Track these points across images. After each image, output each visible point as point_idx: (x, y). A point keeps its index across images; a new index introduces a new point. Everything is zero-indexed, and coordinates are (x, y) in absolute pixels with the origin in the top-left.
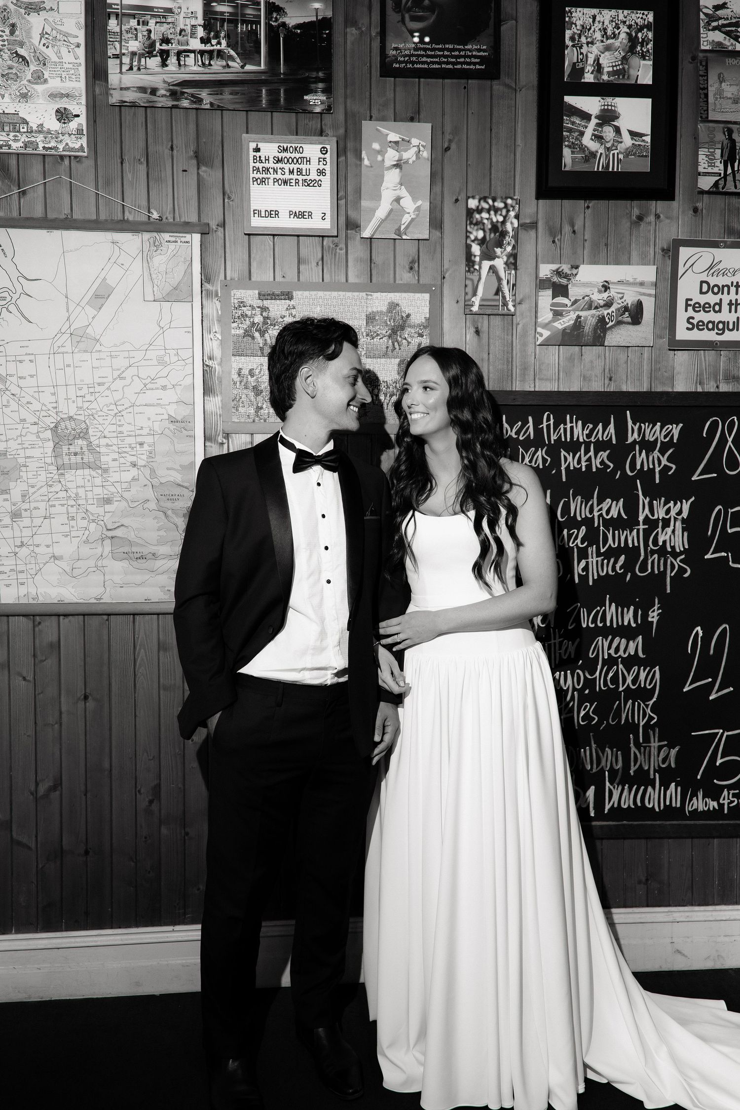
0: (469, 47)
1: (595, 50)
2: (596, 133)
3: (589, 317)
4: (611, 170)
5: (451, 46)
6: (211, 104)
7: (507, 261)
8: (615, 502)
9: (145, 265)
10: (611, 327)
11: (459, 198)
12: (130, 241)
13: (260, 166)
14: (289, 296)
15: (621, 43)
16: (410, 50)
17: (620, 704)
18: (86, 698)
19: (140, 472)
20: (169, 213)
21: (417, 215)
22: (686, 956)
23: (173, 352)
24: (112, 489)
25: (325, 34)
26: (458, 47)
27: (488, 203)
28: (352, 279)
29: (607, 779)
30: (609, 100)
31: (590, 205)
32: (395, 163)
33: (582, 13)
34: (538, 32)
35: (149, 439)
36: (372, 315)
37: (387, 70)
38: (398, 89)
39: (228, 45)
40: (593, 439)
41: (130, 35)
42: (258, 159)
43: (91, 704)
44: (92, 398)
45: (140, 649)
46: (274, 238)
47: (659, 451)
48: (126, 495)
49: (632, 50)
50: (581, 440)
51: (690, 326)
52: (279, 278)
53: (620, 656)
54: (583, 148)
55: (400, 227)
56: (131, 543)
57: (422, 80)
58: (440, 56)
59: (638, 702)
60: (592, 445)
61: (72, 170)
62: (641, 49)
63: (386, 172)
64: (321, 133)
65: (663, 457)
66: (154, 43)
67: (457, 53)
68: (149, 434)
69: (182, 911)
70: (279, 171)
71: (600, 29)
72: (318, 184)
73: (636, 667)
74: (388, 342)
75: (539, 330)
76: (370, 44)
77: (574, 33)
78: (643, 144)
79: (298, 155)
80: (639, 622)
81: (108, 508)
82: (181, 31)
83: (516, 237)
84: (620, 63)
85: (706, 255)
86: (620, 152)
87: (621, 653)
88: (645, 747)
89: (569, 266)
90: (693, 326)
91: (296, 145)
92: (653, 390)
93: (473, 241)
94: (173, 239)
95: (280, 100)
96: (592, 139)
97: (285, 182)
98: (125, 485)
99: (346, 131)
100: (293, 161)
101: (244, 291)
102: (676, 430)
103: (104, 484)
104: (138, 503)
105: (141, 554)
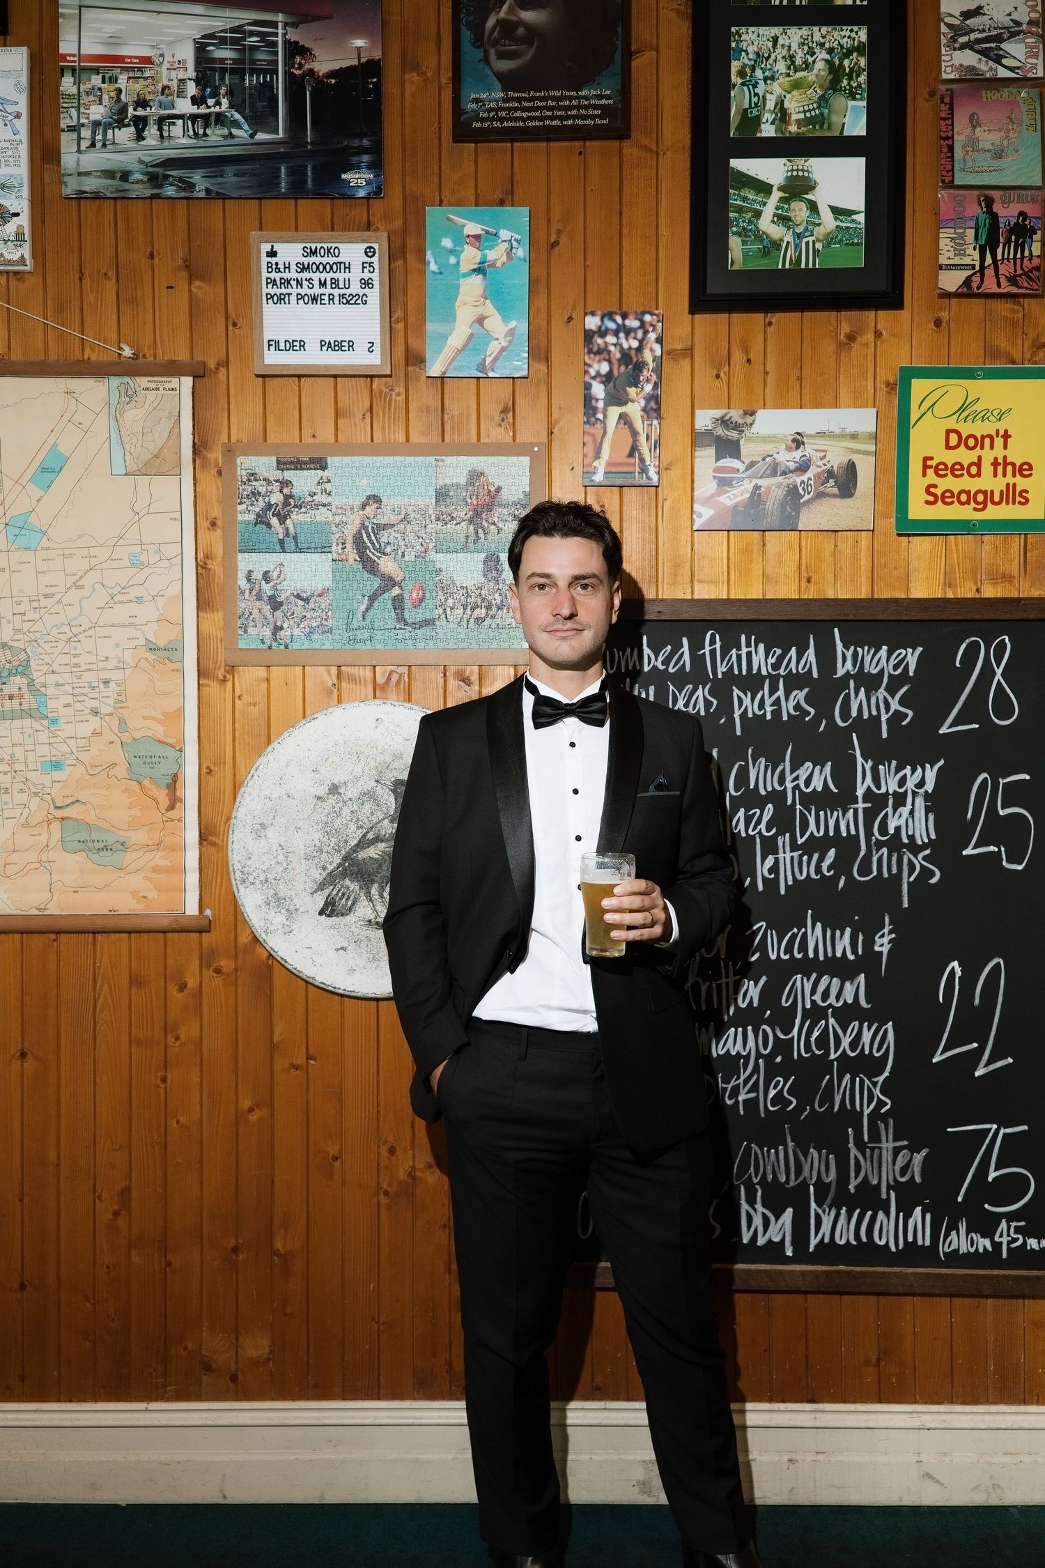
0: (585, 93)
1: (777, 88)
2: (780, 212)
3: (773, 488)
4: (803, 266)
5: (558, 93)
6: (208, 191)
7: (645, 406)
8: (818, 768)
9: (113, 423)
10: (808, 502)
11: (574, 316)
12: (91, 390)
13: (277, 276)
14: (321, 464)
15: (817, 76)
16: (497, 101)
17: (831, 1080)
18: (23, 1055)
19: (104, 723)
20: (148, 349)
21: (510, 342)
22: (942, 1484)
23: (152, 549)
24: (63, 748)
25: (372, 83)
26: (568, 94)
27: (615, 321)
28: (415, 437)
29: (812, 1197)
30: (800, 162)
31: (773, 321)
32: (476, 266)
33: (756, 34)
34: (690, 66)
35: (117, 676)
36: (444, 490)
37: (464, 131)
38: (480, 159)
39: (231, 106)
40: (782, 672)
41: (92, 98)
42: (274, 267)
43: (30, 1065)
44: (36, 617)
45: (102, 985)
46: (300, 381)
47: (886, 690)
48: (84, 756)
49: (834, 85)
50: (764, 672)
51: (931, 499)
52: (307, 439)
53: (830, 1006)
54: (759, 236)
55: (484, 360)
56: (90, 829)
57: (516, 144)
58: (541, 108)
59: (861, 1078)
60: (781, 681)
61: (11, 290)
62: (849, 84)
63: (462, 281)
64: (368, 226)
65: (893, 697)
66: (125, 106)
67: (566, 103)
68: (117, 668)
69: (160, 1380)
70: (305, 283)
71: (784, 57)
72: (361, 300)
73: (857, 1023)
74: (468, 528)
75: (696, 507)
76: (440, 95)
77: (745, 65)
78: (853, 225)
79: (332, 260)
80: (860, 953)
81: (57, 775)
82: (164, 88)
83: (659, 371)
84: (815, 106)
85: (955, 391)
86: (818, 240)
87: (832, 1000)
88: (872, 1149)
89: (741, 412)
90: (934, 498)
91: (329, 245)
92: (876, 597)
93: (594, 378)
94: (153, 385)
95: (307, 181)
96: (773, 222)
97: (314, 299)
98: (81, 743)
99: (405, 223)
100: (324, 268)
101: (257, 458)
102: (912, 657)
103: (52, 740)
104: (99, 769)
105: (105, 844)
